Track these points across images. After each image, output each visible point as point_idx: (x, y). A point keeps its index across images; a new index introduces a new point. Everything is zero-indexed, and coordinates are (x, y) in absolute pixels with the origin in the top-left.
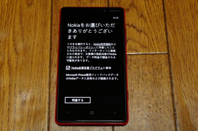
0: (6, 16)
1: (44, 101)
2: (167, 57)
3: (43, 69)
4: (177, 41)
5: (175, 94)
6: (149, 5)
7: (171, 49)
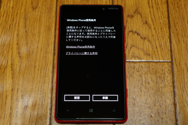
0: (11, 19)
2: (171, 66)
4: (181, 49)
5: (177, 104)
6: (153, 12)
7: (175, 58)
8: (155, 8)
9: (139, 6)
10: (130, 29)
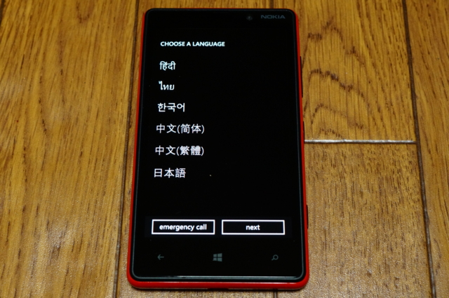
0: (26, 43)
1: (107, 249)
2: (415, 152)
3: (107, 172)
4: (440, 114)
5: (433, 244)
6: (370, 27)
7: (424, 133)
8: (374, 18)
9: (336, 14)
10: (315, 67)
